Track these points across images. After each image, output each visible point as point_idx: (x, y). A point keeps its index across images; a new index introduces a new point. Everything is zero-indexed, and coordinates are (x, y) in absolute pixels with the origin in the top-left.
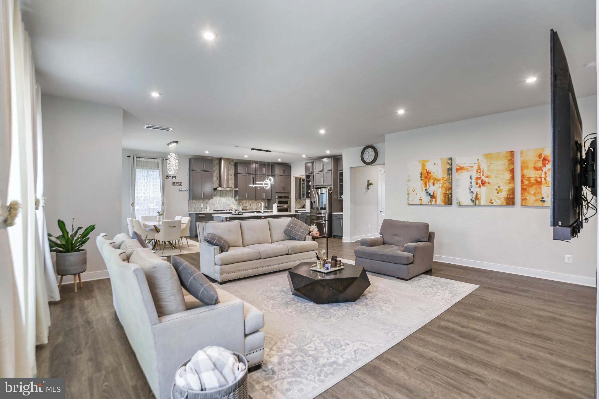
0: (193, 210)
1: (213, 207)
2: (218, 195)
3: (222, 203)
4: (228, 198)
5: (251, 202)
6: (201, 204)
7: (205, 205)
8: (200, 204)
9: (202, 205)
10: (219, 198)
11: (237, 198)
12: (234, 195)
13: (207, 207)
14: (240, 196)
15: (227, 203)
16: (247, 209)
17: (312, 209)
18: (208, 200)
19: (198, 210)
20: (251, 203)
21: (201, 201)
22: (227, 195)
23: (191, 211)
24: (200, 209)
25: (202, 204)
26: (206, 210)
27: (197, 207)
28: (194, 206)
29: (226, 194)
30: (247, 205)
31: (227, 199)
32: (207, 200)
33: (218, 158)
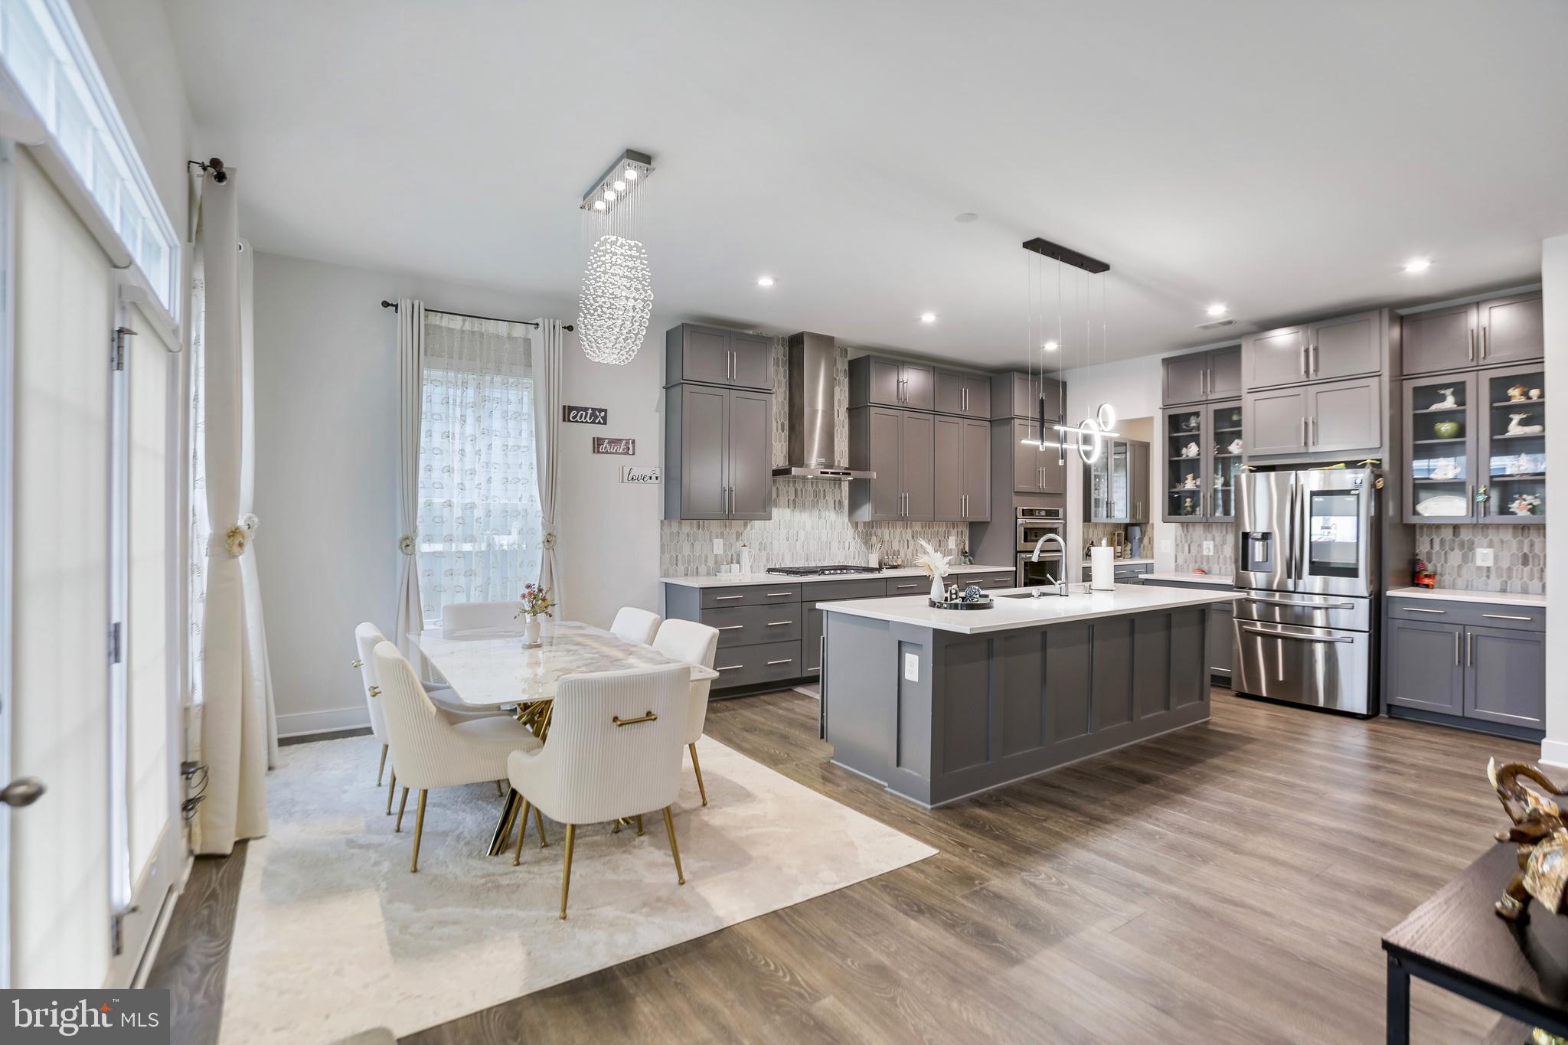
0: (681, 568)
1: (764, 554)
2: (783, 499)
3: (802, 534)
4: (823, 514)
5: (909, 531)
6: (715, 541)
7: (731, 545)
8: (711, 540)
9: (718, 546)
10: (787, 512)
11: (866, 513)
12: (846, 502)
13: (739, 555)
14: (876, 510)
15: (820, 538)
16: (899, 562)
17: (1245, 567)
18: (745, 525)
19: (703, 569)
20: (910, 539)
21: (715, 526)
22: (822, 502)
23: (671, 572)
24: (711, 563)
25: (721, 541)
26: (735, 567)
27: (700, 556)
28: (686, 551)
29: (816, 494)
30: (896, 546)
31: (820, 517)
32: (738, 525)
33: (783, 338)
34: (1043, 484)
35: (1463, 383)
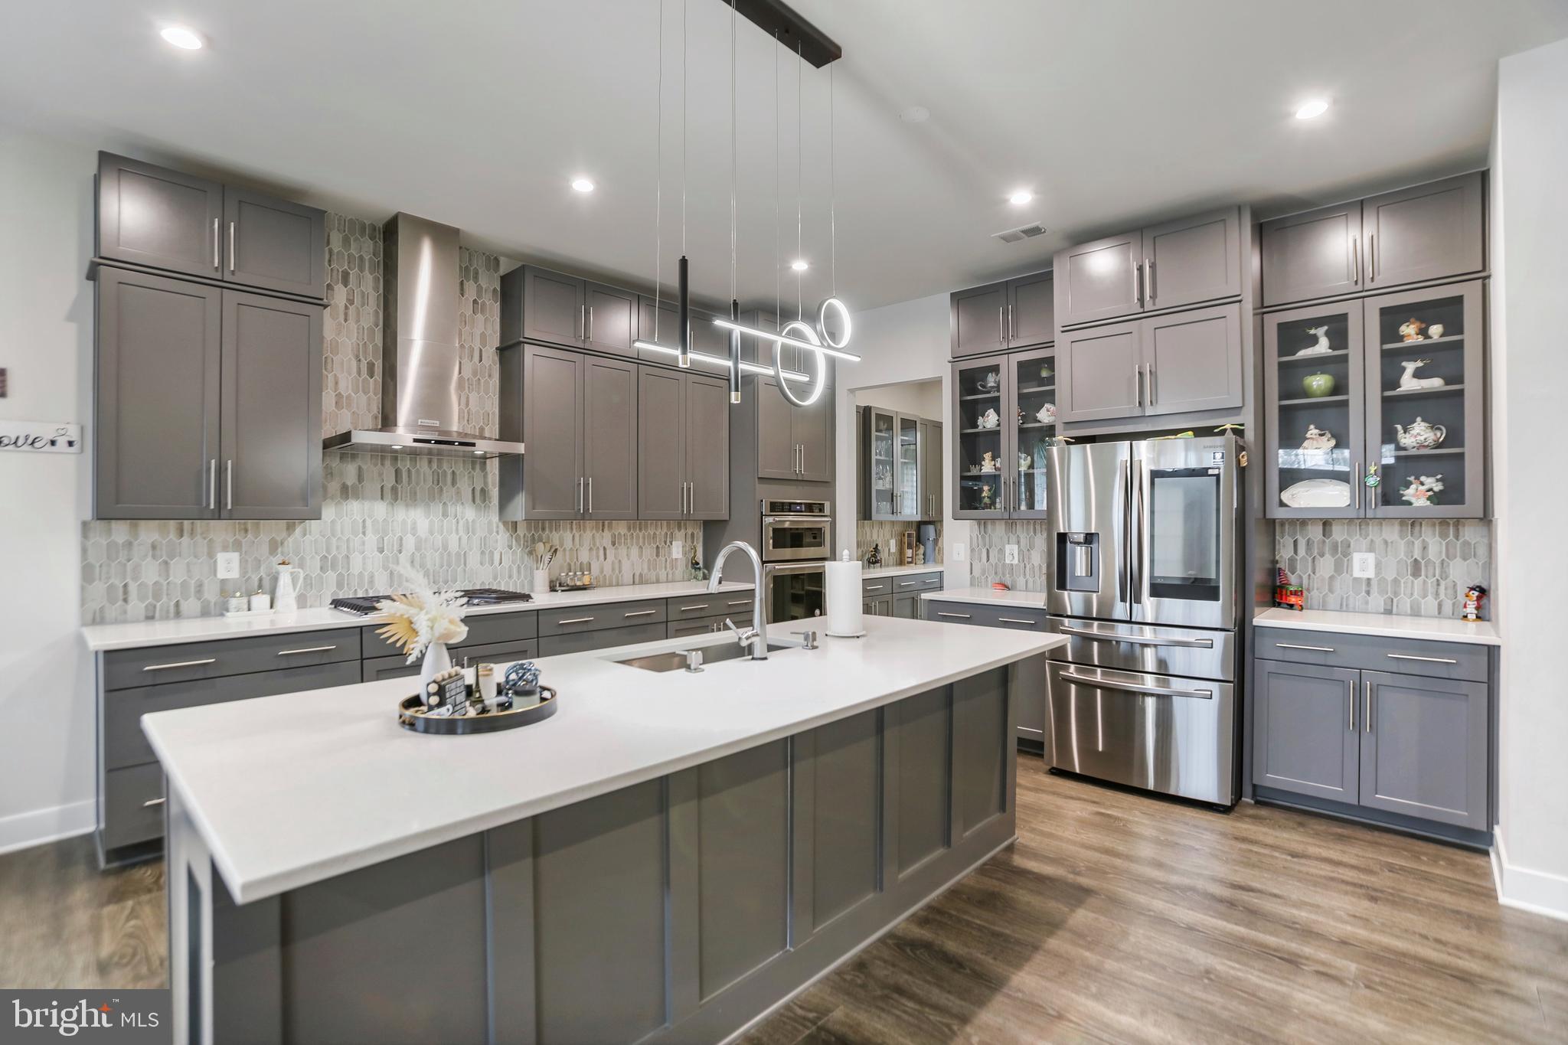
0: (136, 606)
1: (331, 576)
2: (371, 486)
3: (410, 542)
4: (451, 509)
5: (607, 534)
6: (221, 558)
7: (258, 562)
8: (211, 555)
9: (228, 565)
10: (380, 509)
11: (519, 507)
12: (495, 492)
13: (275, 579)
14: (533, 502)
15: (445, 547)
16: (586, 580)
17: (1062, 585)
18: (290, 529)
19: (191, 605)
20: (609, 546)
21: (220, 530)
22: (449, 491)
23: (112, 612)
24: (211, 594)
25: (235, 557)
26: (261, 601)
27: (184, 584)
28: (150, 573)
29: (438, 479)
30: (584, 556)
31: (445, 515)
32: (272, 529)
33: (374, 228)
34: (800, 468)
35: (1343, 318)
